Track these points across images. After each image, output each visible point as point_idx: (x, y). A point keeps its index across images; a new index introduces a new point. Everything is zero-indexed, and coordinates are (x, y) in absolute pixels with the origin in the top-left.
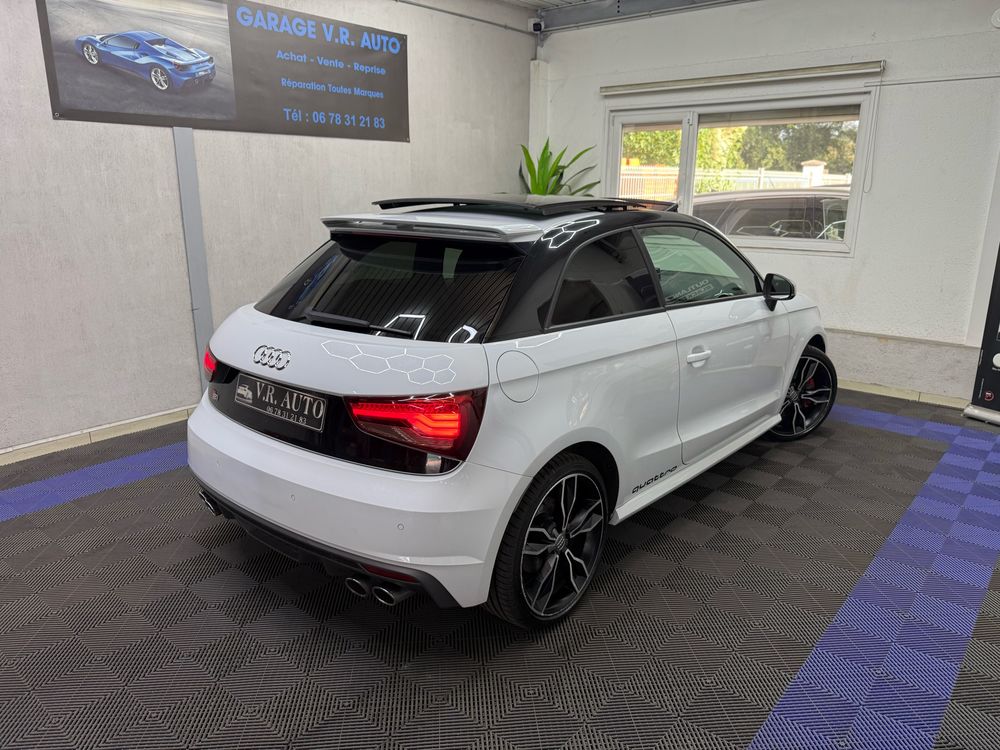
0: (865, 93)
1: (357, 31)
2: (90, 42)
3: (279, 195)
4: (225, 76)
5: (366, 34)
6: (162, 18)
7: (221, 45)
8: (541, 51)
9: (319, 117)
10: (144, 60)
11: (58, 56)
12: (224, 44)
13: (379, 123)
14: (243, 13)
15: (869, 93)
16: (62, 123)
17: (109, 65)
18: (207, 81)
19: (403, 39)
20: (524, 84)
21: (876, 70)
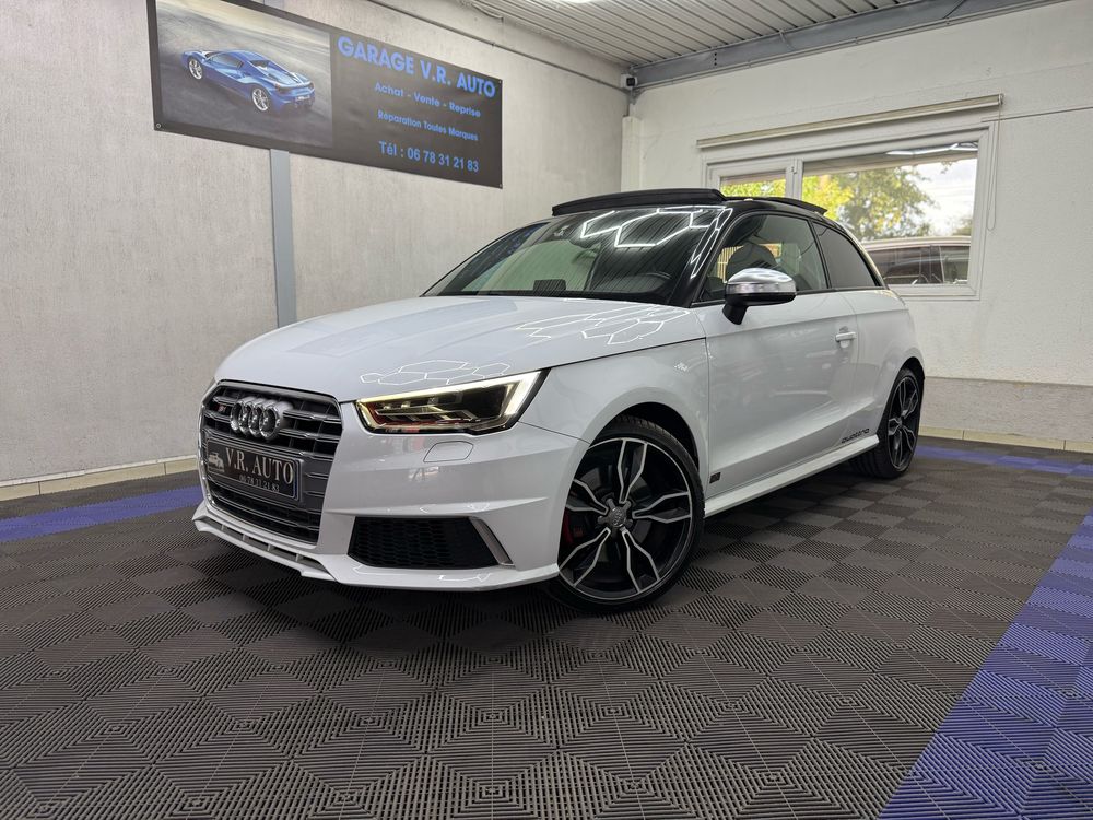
0: (982, 129)
1: (454, 71)
2: (196, 57)
3: (371, 230)
4: (324, 104)
5: (462, 75)
6: (266, 41)
7: (322, 71)
8: (633, 108)
9: (414, 154)
10: (246, 80)
11: (165, 68)
12: (324, 72)
13: (473, 166)
14: (344, 44)
15: (987, 128)
16: (162, 134)
17: (212, 82)
18: (306, 107)
19: (498, 83)
20: (617, 139)
21: (994, 105)
